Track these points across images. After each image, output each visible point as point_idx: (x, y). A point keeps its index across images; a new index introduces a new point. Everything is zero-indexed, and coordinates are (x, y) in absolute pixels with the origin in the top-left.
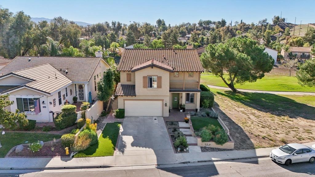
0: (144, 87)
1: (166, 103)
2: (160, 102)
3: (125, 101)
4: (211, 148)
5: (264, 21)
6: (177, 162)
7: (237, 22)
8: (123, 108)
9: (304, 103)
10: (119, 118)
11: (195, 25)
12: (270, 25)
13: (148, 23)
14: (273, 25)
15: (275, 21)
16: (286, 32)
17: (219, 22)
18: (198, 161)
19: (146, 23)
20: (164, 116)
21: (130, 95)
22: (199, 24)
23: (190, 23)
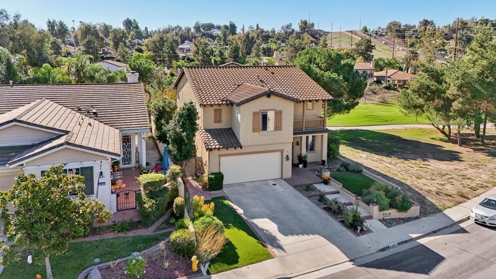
0: (254, 130)
1: (287, 156)
2: (278, 154)
3: (222, 158)
4: (393, 219)
5: (288, 27)
6: (373, 250)
7: (251, 27)
8: (218, 171)
9: (415, 140)
10: (213, 190)
11: (189, 30)
12: (297, 33)
13: (107, 24)
14: (300, 33)
15: (302, 26)
16: (321, 42)
17: (226, 26)
18: (398, 243)
19: (105, 24)
20: (284, 177)
21: (232, 147)
22: (195, 28)
23: (180, 25)
